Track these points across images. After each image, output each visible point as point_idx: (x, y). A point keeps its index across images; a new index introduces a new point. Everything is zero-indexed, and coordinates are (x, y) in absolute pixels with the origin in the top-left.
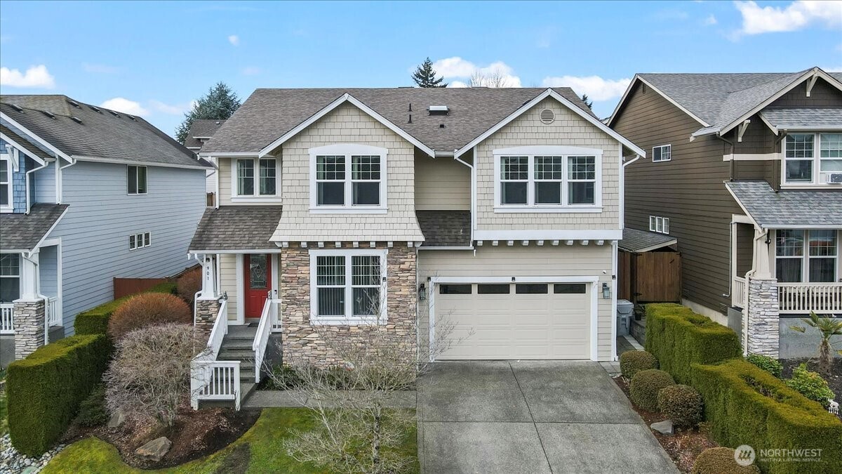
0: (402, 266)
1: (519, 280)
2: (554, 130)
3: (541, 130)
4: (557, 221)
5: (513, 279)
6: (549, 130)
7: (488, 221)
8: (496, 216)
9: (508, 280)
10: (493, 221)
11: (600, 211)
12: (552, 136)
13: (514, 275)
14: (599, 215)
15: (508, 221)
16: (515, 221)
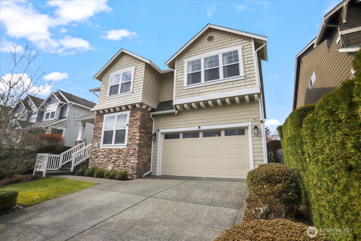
0: (135, 118)
1: (203, 128)
2: (214, 44)
3: (207, 46)
4: (218, 88)
5: (199, 127)
6: (211, 44)
7: (181, 94)
8: (185, 91)
9: (196, 128)
10: (184, 94)
11: (244, 78)
12: (213, 46)
13: (199, 125)
14: (243, 81)
15: (191, 93)
16: (195, 92)
